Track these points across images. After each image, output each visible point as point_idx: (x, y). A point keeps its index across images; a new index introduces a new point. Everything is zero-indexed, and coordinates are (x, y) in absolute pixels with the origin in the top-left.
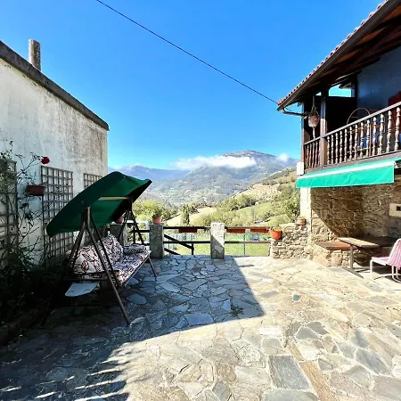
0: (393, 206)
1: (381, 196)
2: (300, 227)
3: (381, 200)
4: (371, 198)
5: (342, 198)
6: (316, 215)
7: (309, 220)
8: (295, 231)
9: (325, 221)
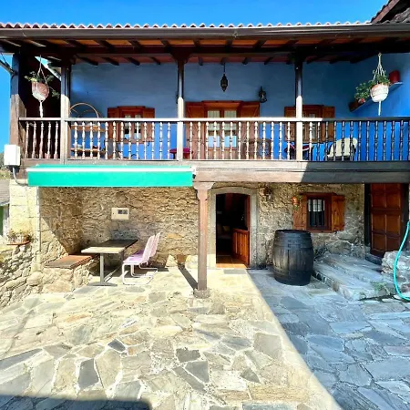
0: (115, 210)
1: (105, 201)
2: (22, 248)
3: (104, 205)
4: (92, 202)
5: (68, 203)
6: (45, 226)
7: (37, 235)
8: (14, 257)
9: (54, 233)
